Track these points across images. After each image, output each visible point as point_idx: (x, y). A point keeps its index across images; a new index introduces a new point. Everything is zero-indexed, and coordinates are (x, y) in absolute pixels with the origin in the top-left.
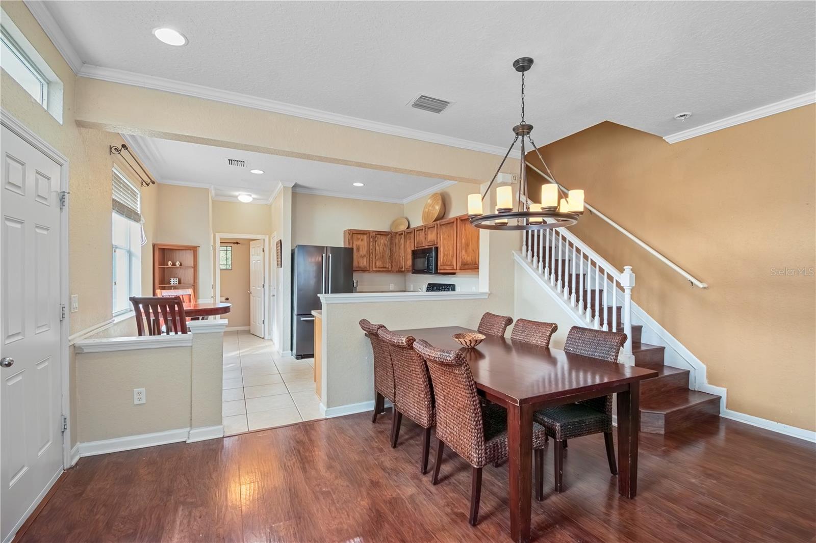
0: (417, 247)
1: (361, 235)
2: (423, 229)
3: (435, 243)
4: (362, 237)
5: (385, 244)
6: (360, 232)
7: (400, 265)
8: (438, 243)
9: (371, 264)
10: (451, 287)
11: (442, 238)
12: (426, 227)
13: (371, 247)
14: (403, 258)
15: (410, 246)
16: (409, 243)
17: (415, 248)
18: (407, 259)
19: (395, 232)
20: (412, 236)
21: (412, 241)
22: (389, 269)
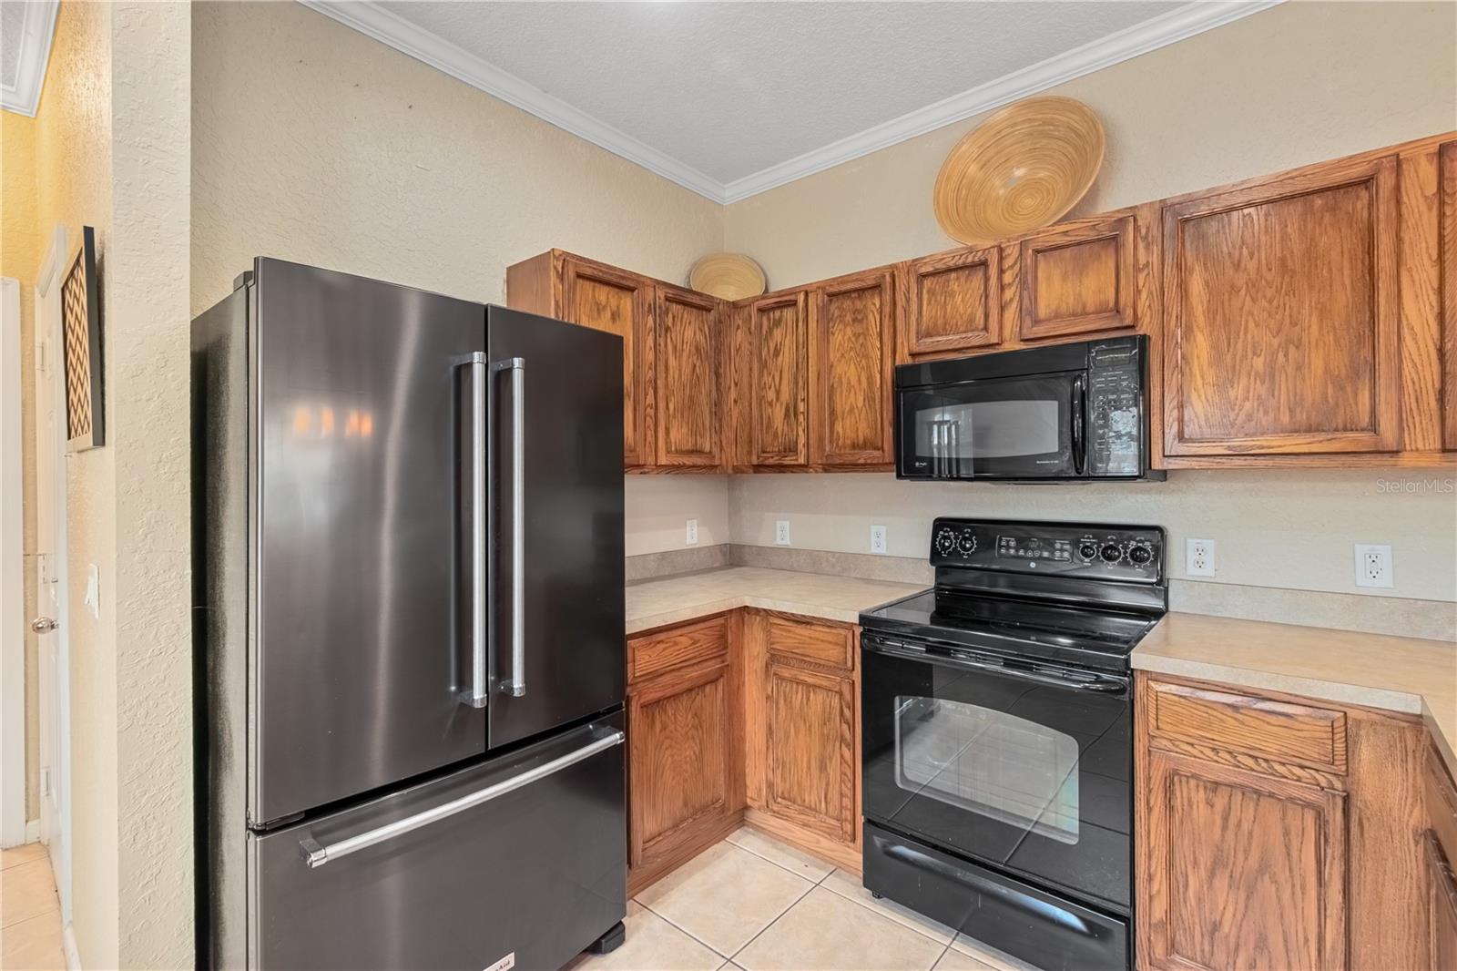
1: (613, 291)
2: (984, 264)
3: (1122, 320)
4: (613, 302)
5: (697, 349)
6: (607, 277)
7: (769, 438)
8: (1147, 320)
9: (650, 434)
10: (1141, 541)
11: (1207, 284)
12: (1008, 251)
13: (651, 356)
14: (801, 407)
15: (852, 353)
16: (850, 338)
17: (903, 360)
18: (832, 412)
19: (728, 302)
20: (878, 306)
21: (874, 330)
22: (714, 457)
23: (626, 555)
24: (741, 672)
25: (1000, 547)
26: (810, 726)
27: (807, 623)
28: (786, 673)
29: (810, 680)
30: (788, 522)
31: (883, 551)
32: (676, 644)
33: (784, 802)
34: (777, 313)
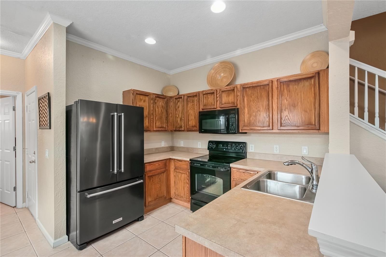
0: (203, 109)
1: (144, 96)
2: (213, 93)
3: (235, 105)
4: (144, 98)
5: (162, 107)
6: (143, 94)
7: (177, 125)
8: (239, 105)
9: (152, 124)
10: (242, 145)
11: (247, 99)
12: (218, 91)
13: (152, 109)
14: (183, 119)
15: (192, 108)
16: (191, 105)
17: (201, 110)
18: (188, 120)
19: (169, 96)
20: (196, 99)
21: (196, 104)
22: (166, 128)
23: (144, 149)
24: (170, 171)
25: (219, 146)
26: (182, 181)
27: (181, 161)
28: (178, 171)
29: (182, 172)
30: (183, 142)
31: (200, 147)
32: (155, 165)
33: (177, 196)
34: (179, 99)
